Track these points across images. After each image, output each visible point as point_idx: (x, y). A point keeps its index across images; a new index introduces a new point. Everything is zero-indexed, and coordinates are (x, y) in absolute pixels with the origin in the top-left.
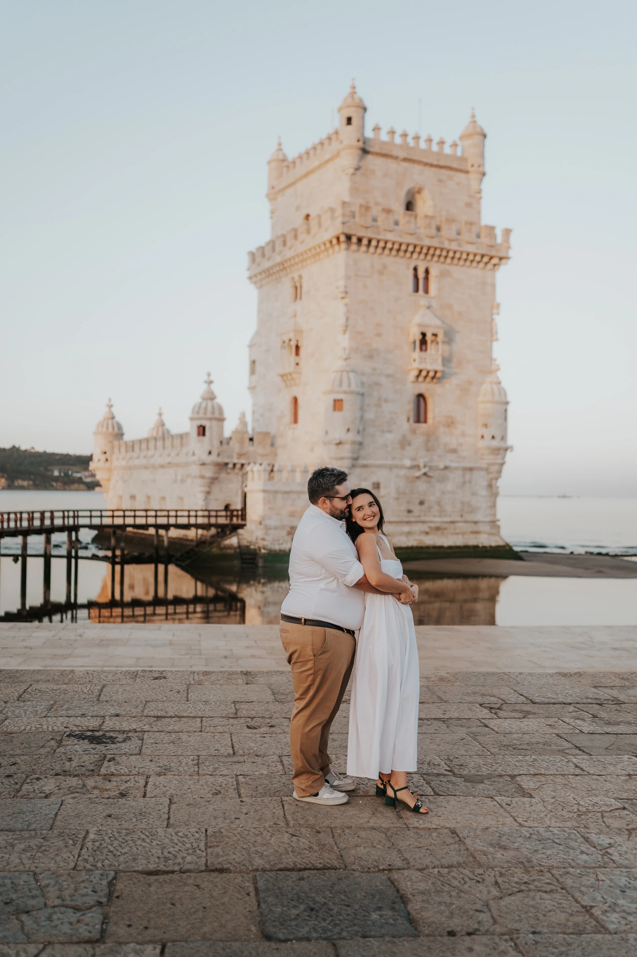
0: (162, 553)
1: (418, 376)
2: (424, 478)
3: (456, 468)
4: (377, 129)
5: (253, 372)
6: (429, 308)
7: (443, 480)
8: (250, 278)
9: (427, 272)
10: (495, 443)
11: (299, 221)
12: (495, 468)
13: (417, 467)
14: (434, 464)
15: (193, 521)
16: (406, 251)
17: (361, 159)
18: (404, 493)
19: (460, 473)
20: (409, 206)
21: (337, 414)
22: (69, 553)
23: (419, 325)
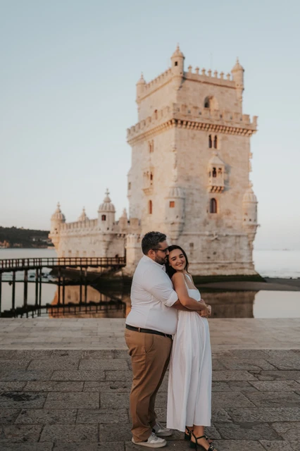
0: (84, 279)
1: (212, 190)
2: (216, 241)
3: (232, 236)
4: (190, 68)
5: (129, 188)
6: (217, 155)
7: (225, 241)
8: (128, 142)
9: (216, 137)
10: (251, 223)
11: (151, 113)
12: (251, 236)
13: (212, 235)
14: (220, 234)
15: (99, 263)
16: (205, 127)
17: (182, 82)
18: (206, 249)
19: (234, 238)
20: (207, 105)
21: (172, 209)
22: (37, 279)
23: (213, 164)
